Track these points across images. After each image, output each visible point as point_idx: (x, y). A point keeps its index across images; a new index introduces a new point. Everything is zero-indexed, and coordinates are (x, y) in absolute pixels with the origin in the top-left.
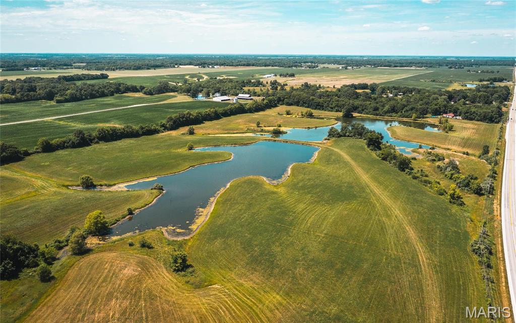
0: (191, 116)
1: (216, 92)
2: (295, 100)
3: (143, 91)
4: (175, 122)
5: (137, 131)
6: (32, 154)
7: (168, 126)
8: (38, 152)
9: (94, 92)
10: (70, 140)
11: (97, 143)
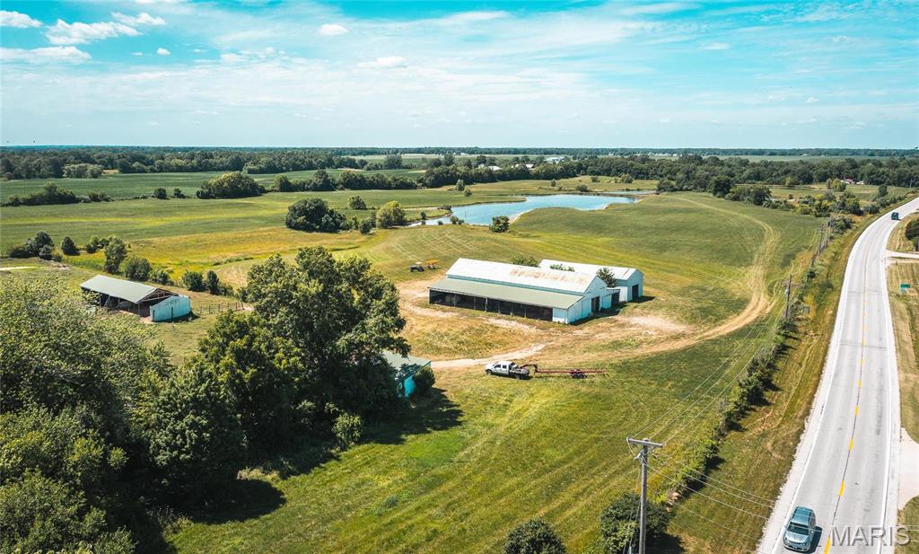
0: (458, 173)
1: (480, 164)
2: (605, 168)
3: (365, 167)
4: (436, 177)
5: (390, 183)
6: (268, 191)
7: (427, 181)
8: (275, 191)
9: (298, 162)
10: (311, 181)
11: (342, 189)
